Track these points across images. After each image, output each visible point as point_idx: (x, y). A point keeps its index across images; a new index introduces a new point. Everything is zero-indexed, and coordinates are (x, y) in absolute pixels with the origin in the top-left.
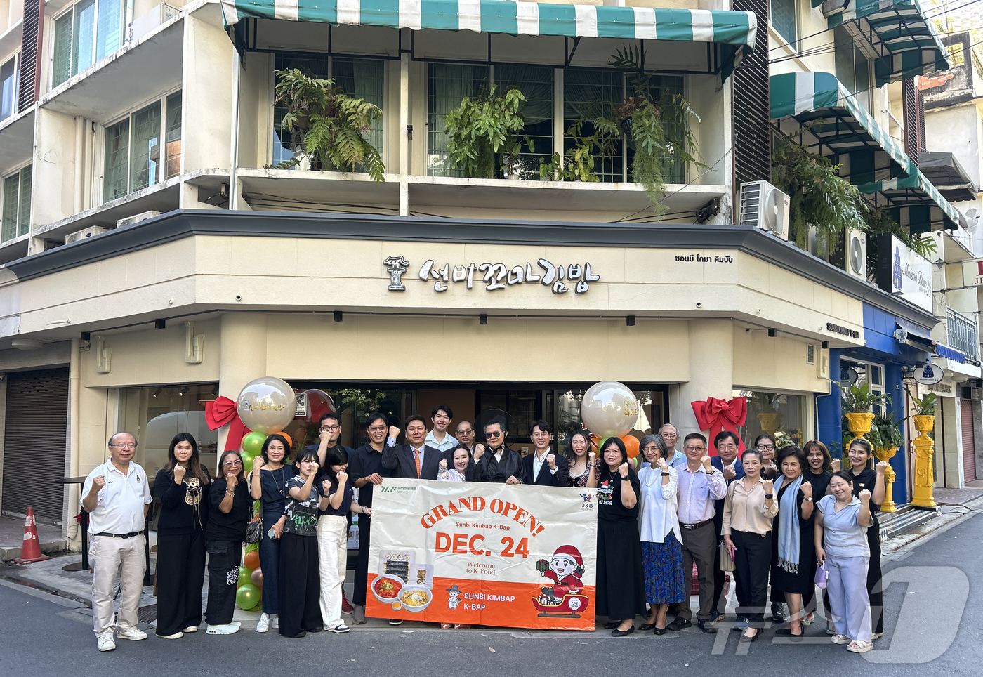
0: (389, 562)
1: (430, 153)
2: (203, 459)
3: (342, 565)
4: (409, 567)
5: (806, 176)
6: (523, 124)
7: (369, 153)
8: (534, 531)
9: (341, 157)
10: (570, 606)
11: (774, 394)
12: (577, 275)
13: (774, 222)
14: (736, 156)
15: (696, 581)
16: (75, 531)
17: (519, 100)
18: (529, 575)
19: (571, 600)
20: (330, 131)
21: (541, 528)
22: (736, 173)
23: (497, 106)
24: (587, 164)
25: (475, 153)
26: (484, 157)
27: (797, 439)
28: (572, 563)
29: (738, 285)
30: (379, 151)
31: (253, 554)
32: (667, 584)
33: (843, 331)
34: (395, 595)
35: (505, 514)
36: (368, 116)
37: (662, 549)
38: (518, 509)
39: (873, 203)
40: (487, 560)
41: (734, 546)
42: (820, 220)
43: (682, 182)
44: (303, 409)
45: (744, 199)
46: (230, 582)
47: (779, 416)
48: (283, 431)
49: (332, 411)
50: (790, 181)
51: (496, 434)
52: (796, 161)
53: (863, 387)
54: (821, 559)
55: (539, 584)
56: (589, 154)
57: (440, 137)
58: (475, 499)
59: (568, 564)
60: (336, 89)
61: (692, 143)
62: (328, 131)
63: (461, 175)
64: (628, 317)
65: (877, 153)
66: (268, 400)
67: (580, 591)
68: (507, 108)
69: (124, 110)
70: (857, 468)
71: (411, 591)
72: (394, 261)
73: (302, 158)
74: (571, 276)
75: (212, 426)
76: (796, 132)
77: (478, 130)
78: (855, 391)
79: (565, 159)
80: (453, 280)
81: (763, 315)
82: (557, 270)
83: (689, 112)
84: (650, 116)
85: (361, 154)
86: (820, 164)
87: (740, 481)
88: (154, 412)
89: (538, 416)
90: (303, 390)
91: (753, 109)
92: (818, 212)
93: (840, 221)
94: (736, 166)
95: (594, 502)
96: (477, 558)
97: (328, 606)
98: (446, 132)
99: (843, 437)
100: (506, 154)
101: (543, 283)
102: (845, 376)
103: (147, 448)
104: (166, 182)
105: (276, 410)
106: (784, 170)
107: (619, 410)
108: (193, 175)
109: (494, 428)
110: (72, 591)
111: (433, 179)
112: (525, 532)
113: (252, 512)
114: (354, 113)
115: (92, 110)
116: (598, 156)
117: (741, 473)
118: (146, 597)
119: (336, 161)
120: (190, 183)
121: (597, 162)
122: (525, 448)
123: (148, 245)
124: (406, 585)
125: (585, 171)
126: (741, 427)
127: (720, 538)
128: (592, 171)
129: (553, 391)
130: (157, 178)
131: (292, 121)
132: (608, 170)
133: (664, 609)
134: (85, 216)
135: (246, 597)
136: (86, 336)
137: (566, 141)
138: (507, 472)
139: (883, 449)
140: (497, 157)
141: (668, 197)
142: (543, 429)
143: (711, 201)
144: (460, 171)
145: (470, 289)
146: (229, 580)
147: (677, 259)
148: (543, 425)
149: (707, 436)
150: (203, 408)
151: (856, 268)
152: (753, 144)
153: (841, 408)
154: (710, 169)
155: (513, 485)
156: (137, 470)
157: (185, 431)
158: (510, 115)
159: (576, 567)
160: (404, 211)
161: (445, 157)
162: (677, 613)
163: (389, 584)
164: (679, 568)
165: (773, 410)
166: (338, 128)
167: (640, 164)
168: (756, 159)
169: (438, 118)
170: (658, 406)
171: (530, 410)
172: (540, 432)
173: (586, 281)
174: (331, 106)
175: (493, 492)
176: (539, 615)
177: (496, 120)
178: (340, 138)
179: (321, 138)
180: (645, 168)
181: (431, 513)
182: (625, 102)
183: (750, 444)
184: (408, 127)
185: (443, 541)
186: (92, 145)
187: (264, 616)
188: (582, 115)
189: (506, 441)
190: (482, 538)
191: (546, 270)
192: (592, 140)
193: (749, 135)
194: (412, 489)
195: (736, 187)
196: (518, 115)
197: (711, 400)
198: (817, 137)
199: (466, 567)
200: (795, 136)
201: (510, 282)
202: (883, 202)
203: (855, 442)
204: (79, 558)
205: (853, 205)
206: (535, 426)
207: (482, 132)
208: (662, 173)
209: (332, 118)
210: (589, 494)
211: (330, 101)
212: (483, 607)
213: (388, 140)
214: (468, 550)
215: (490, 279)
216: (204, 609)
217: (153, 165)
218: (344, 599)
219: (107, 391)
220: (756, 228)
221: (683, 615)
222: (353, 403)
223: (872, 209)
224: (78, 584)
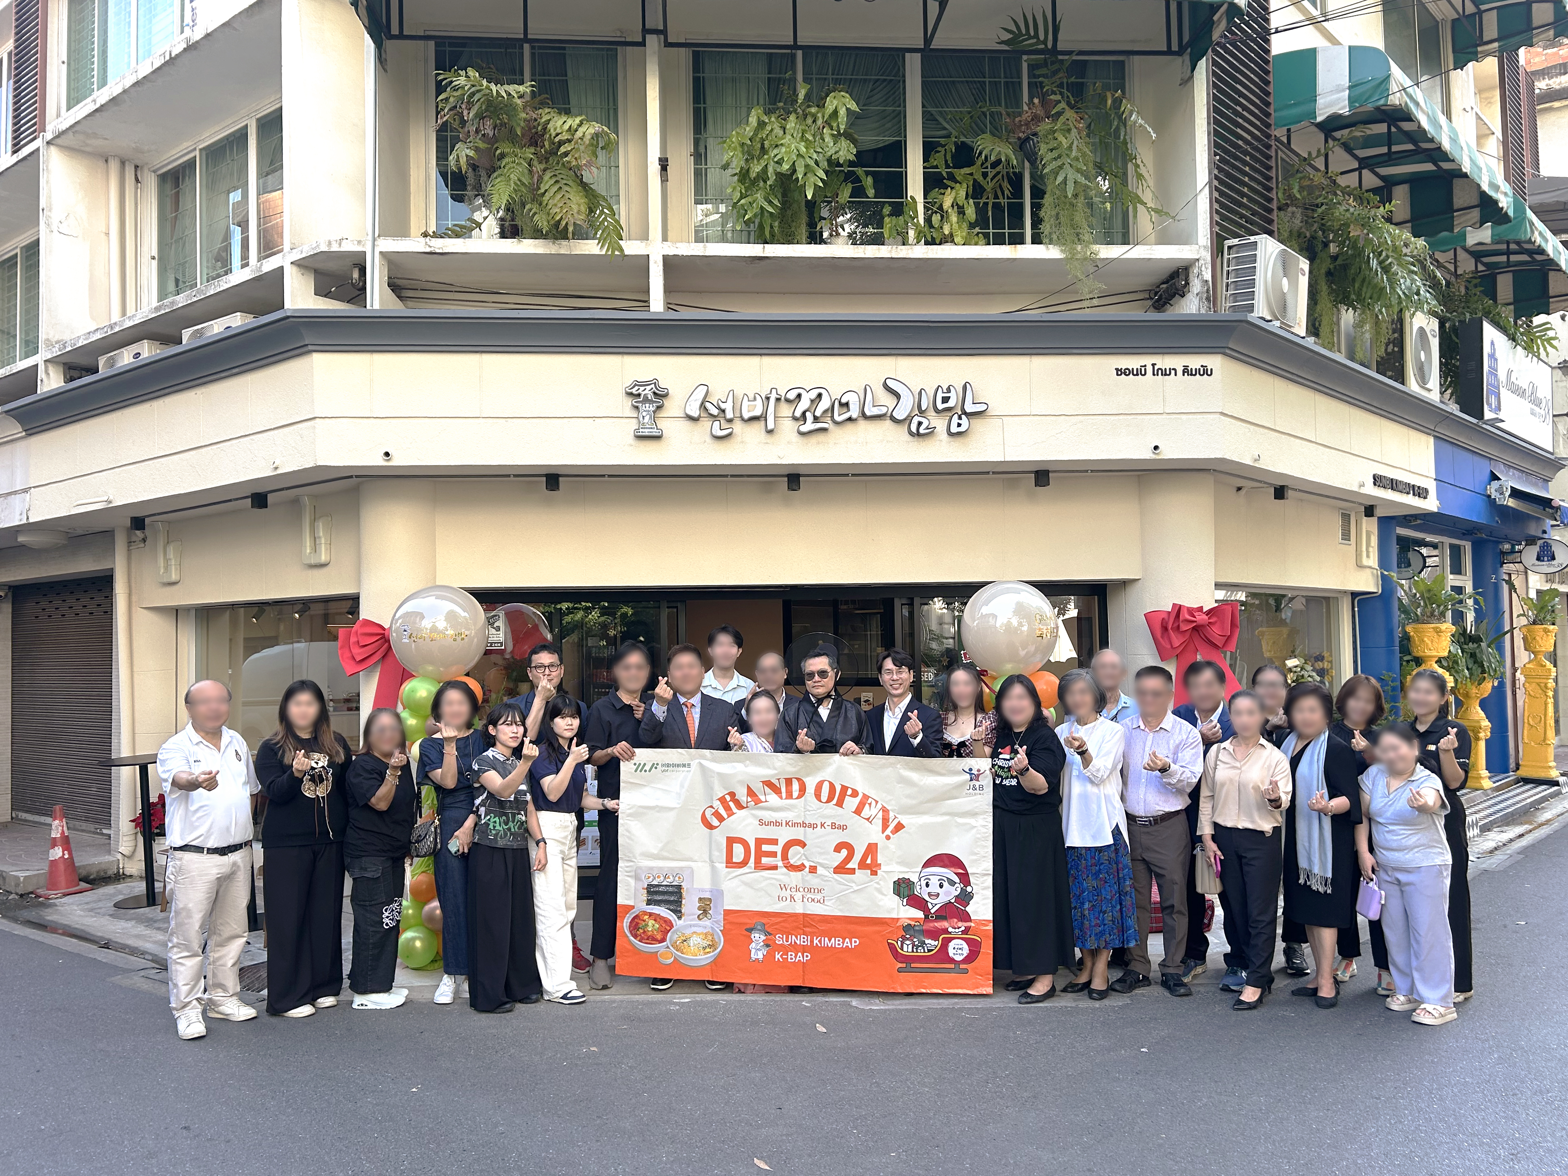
0: (650, 886)
1: (697, 202)
2: (337, 722)
3: (571, 893)
4: (684, 894)
5: (1336, 225)
6: (854, 151)
7: (597, 207)
8: (888, 832)
9: (549, 214)
10: (951, 955)
11: (1284, 596)
12: (951, 404)
13: (1282, 307)
14: (1216, 194)
15: (1156, 910)
16: (132, 843)
17: (847, 109)
18: (881, 903)
19: (952, 944)
20: (530, 172)
21: (899, 827)
22: (1217, 223)
23: (809, 121)
24: (964, 214)
25: (776, 202)
26: (789, 208)
27: (1323, 669)
28: (952, 883)
29: (1222, 414)
30: (612, 201)
31: (423, 878)
32: (1108, 917)
33: (1400, 487)
34: (663, 940)
35: (840, 804)
36: (592, 145)
37: (1099, 859)
38: (860, 796)
39: (1451, 267)
40: (813, 881)
41: (1219, 853)
42: (1361, 300)
43: (1125, 242)
44: (499, 636)
45: (1230, 268)
46: (387, 925)
47: (1293, 633)
48: (467, 675)
49: (546, 640)
50: (1308, 235)
51: (823, 674)
52: (1320, 200)
53: (1434, 582)
54: (1370, 872)
55: (898, 919)
56: (966, 198)
57: (714, 176)
58: (789, 782)
59: (946, 884)
60: (539, 99)
61: (1141, 175)
62: (526, 171)
63: (752, 239)
64: (1037, 473)
65: (1457, 182)
66: (441, 624)
67: (966, 931)
68: (828, 123)
69: (186, 145)
70: (1423, 719)
71: (688, 932)
72: (642, 388)
73: (485, 218)
74: (940, 406)
75: (350, 668)
76: (1319, 151)
77: (779, 163)
78: (1422, 587)
79: (925, 207)
80: (741, 417)
81: (1266, 464)
82: (917, 396)
83: (1135, 122)
84: (1069, 130)
85: (583, 208)
86: (1361, 204)
87: (1226, 744)
88: (253, 645)
89: (888, 643)
90: (498, 605)
91: (1245, 113)
92: (1357, 285)
93: (1394, 301)
94: (1217, 212)
95: (987, 782)
96: (796, 876)
97: (549, 960)
98: (725, 167)
99: (1401, 665)
100: (825, 202)
101: (893, 419)
102: (1404, 562)
103: (245, 704)
104: (261, 265)
105: (455, 640)
106: (1299, 215)
107: (1025, 628)
108: (306, 251)
109: (819, 663)
110: (131, 942)
111: (705, 247)
112: (873, 833)
113: (420, 808)
114: (569, 141)
115: (134, 145)
116: (982, 201)
117: (1228, 731)
118: (252, 949)
119: (542, 222)
120: (301, 264)
121: (981, 211)
122: (867, 694)
123: (235, 371)
124: (680, 923)
125: (960, 227)
126: (1228, 653)
127: (1195, 840)
128: (972, 226)
129: (912, 599)
130: (245, 257)
131: (467, 156)
132: (999, 224)
133: (1105, 957)
134: (129, 324)
135: (414, 947)
136: (138, 523)
137: (927, 177)
138: (839, 737)
139: (1469, 684)
140: (811, 206)
141: (1100, 266)
142: (898, 663)
143: (1174, 272)
144: (749, 234)
145: (770, 432)
146: (386, 921)
147: (1119, 372)
148: (899, 656)
149: (1172, 669)
150: (335, 638)
151: (1423, 380)
152: (1245, 174)
153: (1397, 616)
154: (1173, 218)
155: (852, 757)
156: (234, 741)
157: (304, 678)
158: (833, 135)
159: (959, 890)
160: (657, 303)
161: (722, 208)
162: (1127, 964)
163: (651, 922)
164: (1128, 889)
165: (1283, 622)
166: (543, 166)
167: (1054, 213)
168: (1250, 199)
169: (711, 143)
170: (1090, 620)
171: (875, 630)
172: (894, 668)
173: (965, 413)
174: (530, 129)
175: (818, 769)
176: (900, 970)
177: (809, 144)
178: (547, 182)
179: (515, 183)
180: (1062, 219)
181: (717, 804)
182: (1025, 108)
183: (1244, 680)
184: (660, 159)
185: (739, 852)
186: (136, 204)
187: (446, 979)
188: (954, 133)
189: (837, 684)
190: (803, 844)
191: (898, 396)
192: (971, 174)
193: (1237, 158)
194: (684, 765)
195: (1218, 249)
196: (847, 135)
197: (1178, 609)
198: (1355, 157)
199: (777, 892)
200: (1317, 157)
201: (838, 418)
202: (1467, 265)
203: (1419, 675)
204: (141, 887)
205: (1415, 273)
206: (885, 658)
207: (786, 167)
208: (1091, 226)
209: (532, 150)
210: (977, 767)
211: (528, 121)
212: (807, 957)
213: (627, 182)
214: (780, 864)
215: (804, 414)
216: (347, 968)
217: (237, 232)
218: (576, 949)
219: (176, 613)
220: (1253, 317)
221: (1136, 966)
222: (579, 626)
223: (1448, 277)
224: (141, 929)
